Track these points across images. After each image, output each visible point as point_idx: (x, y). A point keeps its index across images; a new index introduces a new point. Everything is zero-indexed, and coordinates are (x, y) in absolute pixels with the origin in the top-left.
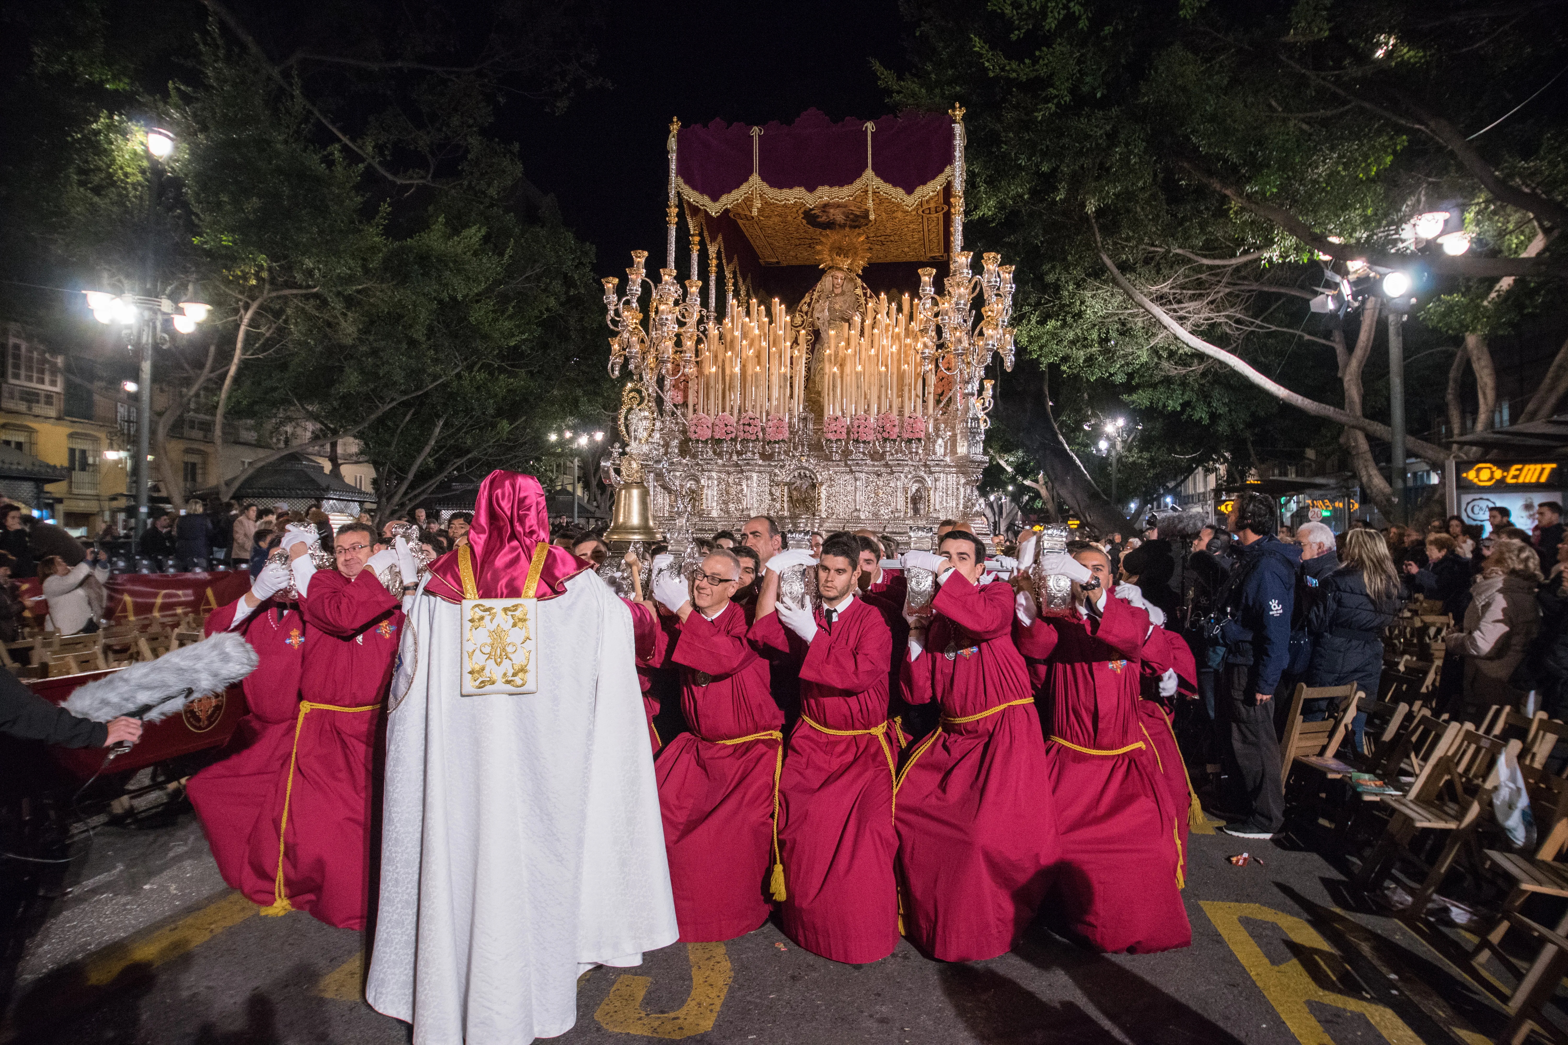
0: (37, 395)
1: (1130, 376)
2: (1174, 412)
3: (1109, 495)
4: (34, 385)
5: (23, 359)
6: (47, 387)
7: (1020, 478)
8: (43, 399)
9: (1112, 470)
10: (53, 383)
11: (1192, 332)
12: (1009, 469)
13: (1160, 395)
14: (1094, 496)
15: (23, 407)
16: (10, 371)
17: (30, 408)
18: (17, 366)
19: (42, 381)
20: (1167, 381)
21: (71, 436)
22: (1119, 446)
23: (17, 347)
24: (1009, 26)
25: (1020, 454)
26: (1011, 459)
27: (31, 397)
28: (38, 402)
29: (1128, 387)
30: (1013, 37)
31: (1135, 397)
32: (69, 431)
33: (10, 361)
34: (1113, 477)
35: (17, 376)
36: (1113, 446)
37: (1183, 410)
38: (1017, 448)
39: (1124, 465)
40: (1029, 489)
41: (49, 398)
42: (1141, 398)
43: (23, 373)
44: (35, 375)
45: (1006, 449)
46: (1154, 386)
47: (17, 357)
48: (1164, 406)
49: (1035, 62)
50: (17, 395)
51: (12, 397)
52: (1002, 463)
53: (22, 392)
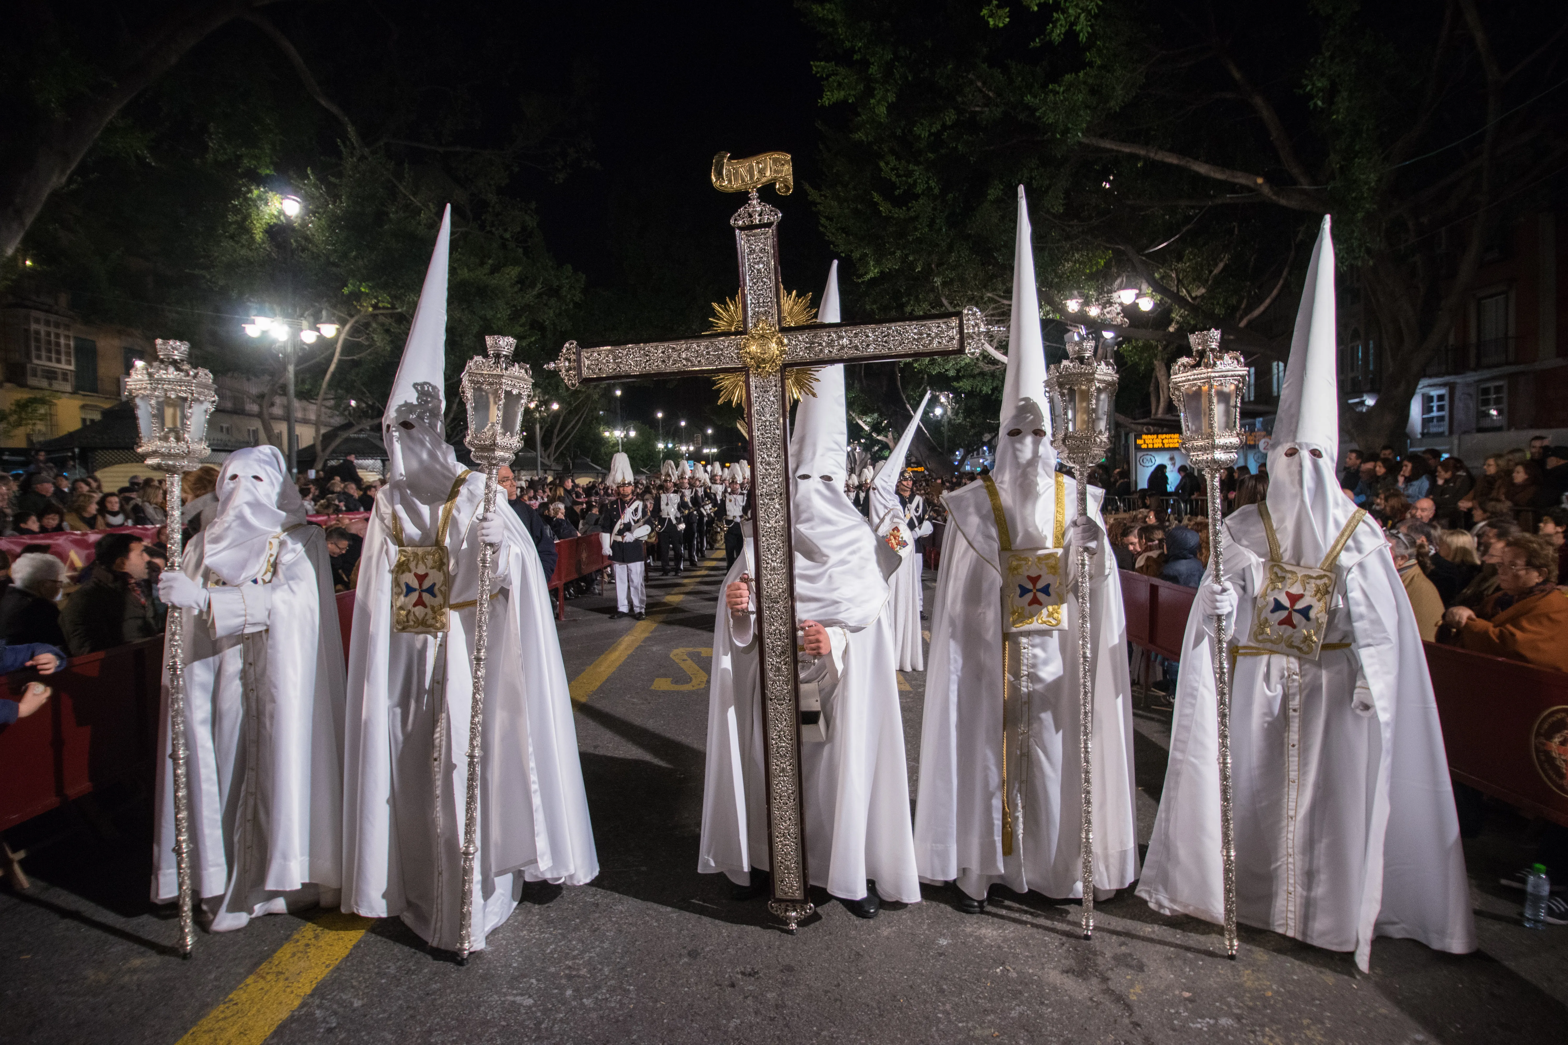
0: (55, 373)
1: (958, 371)
2: (987, 394)
3: (942, 447)
4: (54, 364)
5: (43, 341)
6: (64, 366)
7: (874, 435)
8: (60, 377)
9: (945, 429)
10: (69, 363)
11: (996, 348)
12: (867, 428)
13: (978, 382)
14: (932, 449)
15: (44, 383)
16: (34, 353)
17: (50, 385)
18: (38, 349)
19: (59, 361)
20: (982, 374)
21: (83, 407)
22: (949, 413)
23: (37, 333)
24: (894, 186)
25: (876, 415)
26: (869, 420)
27: (51, 375)
28: (56, 379)
29: (957, 378)
30: (896, 193)
31: (961, 384)
32: (81, 403)
33: (33, 344)
34: (945, 435)
35: (39, 357)
36: (945, 412)
37: (993, 393)
38: (873, 412)
39: (953, 425)
40: (879, 442)
41: (65, 375)
42: (965, 385)
43: (44, 354)
44: (54, 356)
45: (864, 412)
46: (974, 377)
47: (38, 340)
48: (981, 391)
49: (909, 209)
50: (39, 373)
51: (35, 375)
52: (860, 422)
53: (43, 371)
